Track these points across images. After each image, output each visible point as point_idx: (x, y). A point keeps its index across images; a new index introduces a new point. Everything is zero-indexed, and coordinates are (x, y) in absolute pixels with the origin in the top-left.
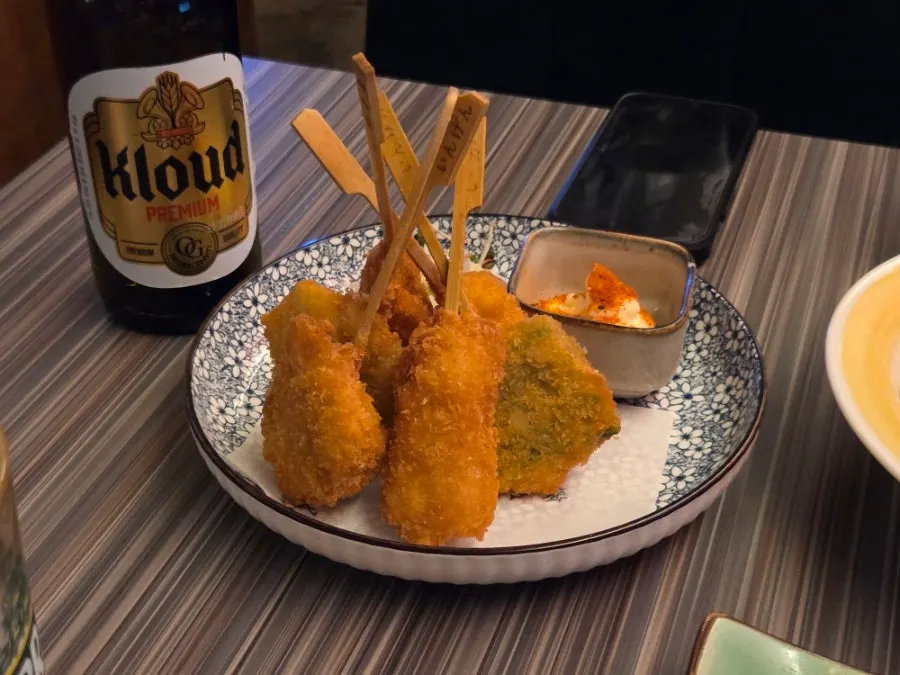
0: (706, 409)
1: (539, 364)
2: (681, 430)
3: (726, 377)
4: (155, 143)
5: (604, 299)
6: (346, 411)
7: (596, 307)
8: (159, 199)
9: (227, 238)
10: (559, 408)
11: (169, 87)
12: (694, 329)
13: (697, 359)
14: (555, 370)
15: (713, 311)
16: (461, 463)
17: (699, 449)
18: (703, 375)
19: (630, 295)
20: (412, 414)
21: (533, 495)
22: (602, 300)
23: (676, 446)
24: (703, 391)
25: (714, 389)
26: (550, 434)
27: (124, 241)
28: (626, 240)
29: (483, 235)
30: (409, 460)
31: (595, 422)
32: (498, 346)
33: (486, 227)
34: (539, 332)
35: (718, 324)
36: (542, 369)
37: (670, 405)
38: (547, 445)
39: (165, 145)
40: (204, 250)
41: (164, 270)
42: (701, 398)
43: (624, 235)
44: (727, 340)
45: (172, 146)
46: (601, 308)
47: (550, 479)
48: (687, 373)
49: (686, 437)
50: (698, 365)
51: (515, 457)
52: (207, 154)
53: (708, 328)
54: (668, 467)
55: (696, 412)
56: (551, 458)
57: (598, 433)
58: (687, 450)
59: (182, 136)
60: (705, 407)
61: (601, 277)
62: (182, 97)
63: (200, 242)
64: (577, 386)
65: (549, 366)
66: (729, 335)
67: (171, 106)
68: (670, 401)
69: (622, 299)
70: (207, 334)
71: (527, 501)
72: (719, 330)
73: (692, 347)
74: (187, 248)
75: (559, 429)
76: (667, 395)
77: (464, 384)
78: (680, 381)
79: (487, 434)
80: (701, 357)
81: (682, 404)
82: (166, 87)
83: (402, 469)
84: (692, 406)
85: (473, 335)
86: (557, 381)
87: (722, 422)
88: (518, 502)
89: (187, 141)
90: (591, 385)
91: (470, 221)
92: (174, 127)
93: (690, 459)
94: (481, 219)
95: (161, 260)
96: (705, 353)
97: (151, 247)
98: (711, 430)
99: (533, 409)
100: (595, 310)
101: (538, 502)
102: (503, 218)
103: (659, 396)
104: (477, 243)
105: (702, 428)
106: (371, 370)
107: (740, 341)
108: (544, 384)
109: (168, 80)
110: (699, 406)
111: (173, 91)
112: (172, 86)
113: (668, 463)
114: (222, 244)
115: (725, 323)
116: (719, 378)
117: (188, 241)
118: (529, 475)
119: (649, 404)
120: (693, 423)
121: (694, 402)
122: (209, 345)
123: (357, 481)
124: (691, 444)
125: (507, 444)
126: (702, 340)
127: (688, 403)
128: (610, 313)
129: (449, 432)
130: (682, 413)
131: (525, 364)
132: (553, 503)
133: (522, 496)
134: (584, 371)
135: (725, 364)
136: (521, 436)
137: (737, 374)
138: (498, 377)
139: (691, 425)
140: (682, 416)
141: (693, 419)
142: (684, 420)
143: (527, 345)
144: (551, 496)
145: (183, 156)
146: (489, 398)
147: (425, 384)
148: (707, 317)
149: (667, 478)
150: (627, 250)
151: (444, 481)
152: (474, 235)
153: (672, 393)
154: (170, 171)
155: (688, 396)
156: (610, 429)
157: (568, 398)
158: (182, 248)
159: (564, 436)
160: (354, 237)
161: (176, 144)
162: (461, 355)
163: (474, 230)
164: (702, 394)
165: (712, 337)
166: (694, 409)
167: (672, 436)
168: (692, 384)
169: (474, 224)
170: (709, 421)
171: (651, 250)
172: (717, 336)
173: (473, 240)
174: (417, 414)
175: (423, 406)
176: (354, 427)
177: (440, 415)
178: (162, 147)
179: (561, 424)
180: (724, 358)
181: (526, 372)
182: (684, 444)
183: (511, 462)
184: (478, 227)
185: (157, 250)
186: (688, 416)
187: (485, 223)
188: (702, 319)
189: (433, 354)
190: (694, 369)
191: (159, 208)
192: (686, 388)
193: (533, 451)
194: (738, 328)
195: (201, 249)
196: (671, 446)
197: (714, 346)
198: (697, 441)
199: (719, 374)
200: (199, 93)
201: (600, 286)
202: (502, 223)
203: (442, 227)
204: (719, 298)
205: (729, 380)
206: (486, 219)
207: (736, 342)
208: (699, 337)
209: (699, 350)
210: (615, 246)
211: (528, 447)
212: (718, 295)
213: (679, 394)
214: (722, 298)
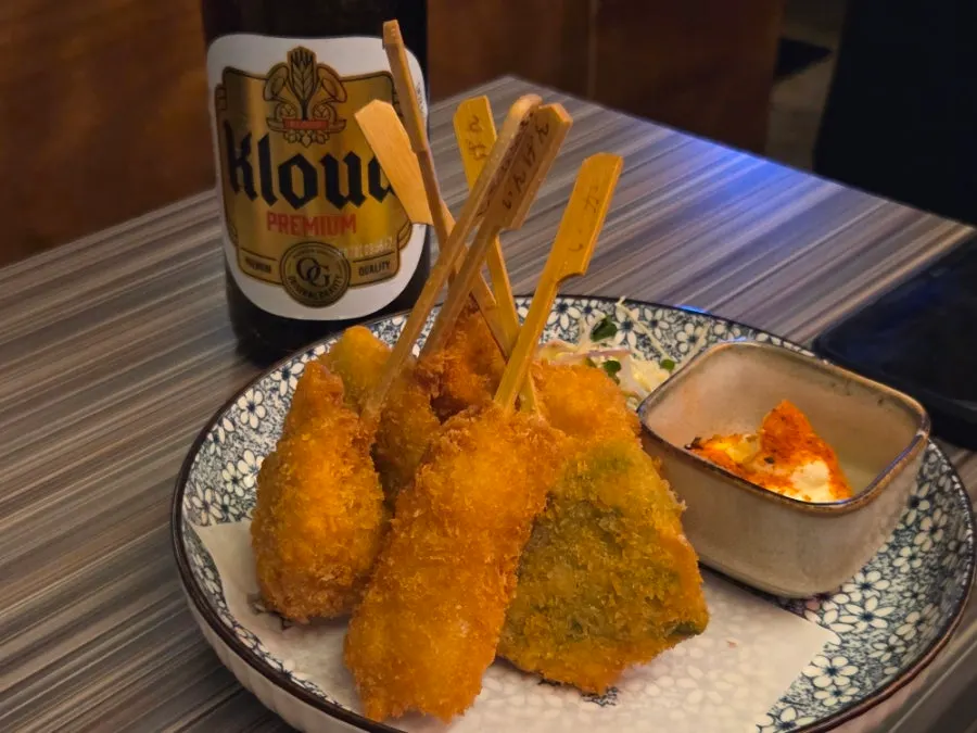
0: (881, 641)
1: (606, 507)
2: (831, 661)
3: (927, 603)
4: (282, 134)
5: (778, 448)
6: (308, 499)
7: (761, 458)
8: (282, 205)
9: (363, 271)
10: (620, 575)
11: (302, 66)
12: (918, 528)
13: (905, 569)
14: (624, 520)
15: (945, 509)
16: (444, 609)
17: (838, 693)
18: (901, 593)
19: (817, 453)
20: (402, 527)
21: (569, 686)
22: (774, 451)
23: (811, 680)
24: (890, 615)
25: (905, 616)
26: (602, 608)
27: (244, 249)
28: (849, 380)
29: (693, 340)
30: (385, 587)
31: (666, 608)
32: (546, 466)
33: (699, 330)
34: (614, 463)
35: (946, 528)
36: (606, 514)
37: (837, 622)
38: (594, 621)
39: (292, 138)
40: (331, 280)
41: (280, 292)
42: (883, 624)
43: (849, 374)
44: (948, 551)
45: (301, 141)
46: (769, 461)
47: (593, 671)
48: (883, 585)
49: (832, 671)
50: (903, 578)
51: (548, 627)
52: (346, 160)
53: (933, 530)
54: (781, 706)
55: (865, 641)
56: (597, 641)
57: (667, 626)
58: (822, 689)
59: (314, 131)
60: (882, 637)
61: (783, 418)
62: (317, 82)
63: (327, 268)
64: (650, 551)
65: (618, 512)
66: (952, 545)
67: (304, 92)
68: (839, 616)
69: (804, 456)
70: (278, 376)
71: (559, 692)
72: (944, 535)
73: (906, 552)
74: (309, 271)
75: (613, 603)
76: (841, 607)
77: (474, 503)
78: (868, 593)
79: (496, 581)
80: (911, 568)
81: (853, 624)
82: (298, 66)
83: (372, 596)
84: (866, 632)
85: (518, 442)
86: (624, 536)
87: (888, 664)
88: (547, 690)
89: (320, 139)
90: (669, 555)
91: (681, 317)
92: (305, 117)
93: (817, 704)
94: (694, 318)
95: (278, 280)
96: (917, 563)
97: (269, 262)
98: (869, 672)
99: (584, 567)
100: (759, 463)
101: (573, 698)
102: (723, 322)
103: (828, 606)
104: (683, 348)
105: (860, 666)
106: (397, 459)
107: (960, 557)
108: (607, 537)
109: (302, 59)
110: (875, 633)
111: (308, 71)
112: (306, 65)
113: (785, 700)
114: (356, 277)
115: (953, 528)
116: (918, 602)
117: (312, 264)
118: (564, 657)
119: (808, 614)
120: (852, 654)
121: (871, 627)
122: (275, 390)
123: (322, 597)
124: (833, 683)
125: (542, 606)
126: (921, 545)
127: (863, 625)
128: (780, 471)
129: (437, 563)
130: (845, 638)
131: (587, 502)
132: (593, 706)
133: (555, 684)
134: (665, 532)
135: (933, 585)
136: (563, 600)
137: (937, 604)
138: (532, 506)
139: (848, 658)
140: (843, 642)
141: (857, 650)
142: (842, 648)
143: (594, 477)
144: (592, 696)
145: (312, 156)
146: (512, 534)
147: (424, 490)
148: (938, 514)
149: (770, 720)
150: (848, 394)
151: (413, 628)
152: (682, 337)
153: (849, 607)
154: (297, 173)
155: (868, 617)
156: (688, 624)
157: (634, 564)
158: (304, 271)
159: (617, 615)
160: (524, 305)
161: (306, 139)
162: (483, 465)
163: (684, 331)
164: (887, 619)
165: (934, 544)
166: (865, 636)
167: (812, 664)
168: (882, 602)
169: (685, 323)
170: (875, 659)
171: (881, 402)
172: (940, 542)
173: (679, 343)
174: (407, 528)
175: (414, 519)
176: (315, 523)
177: (432, 537)
178: (288, 139)
179: (617, 598)
180: (935, 577)
181: (586, 513)
182: (823, 681)
183: (543, 632)
184: (689, 328)
185: (275, 266)
186: (852, 643)
187: (699, 324)
188: (931, 515)
189: (449, 454)
190: (895, 581)
191: (280, 216)
192: (871, 606)
193: (576, 626)
194: (964, 539)
195: (327, 278)
196: (804, 677)
197: (932, 556)
198: (842, 681)
199: (922, 597)
200: (342, 81)
201: (779, 432)
202: (720, 329)
203: (642, 317)
204: (957, 491)
205: (927, 610)
206: (702, 319)
207: (955, 558)
208: (920, 539)
209: (912, 558)
210: (833, 385)
211: (569, 617)
212: (958, 486)
213: (857, 610)
214: (961, 493)
